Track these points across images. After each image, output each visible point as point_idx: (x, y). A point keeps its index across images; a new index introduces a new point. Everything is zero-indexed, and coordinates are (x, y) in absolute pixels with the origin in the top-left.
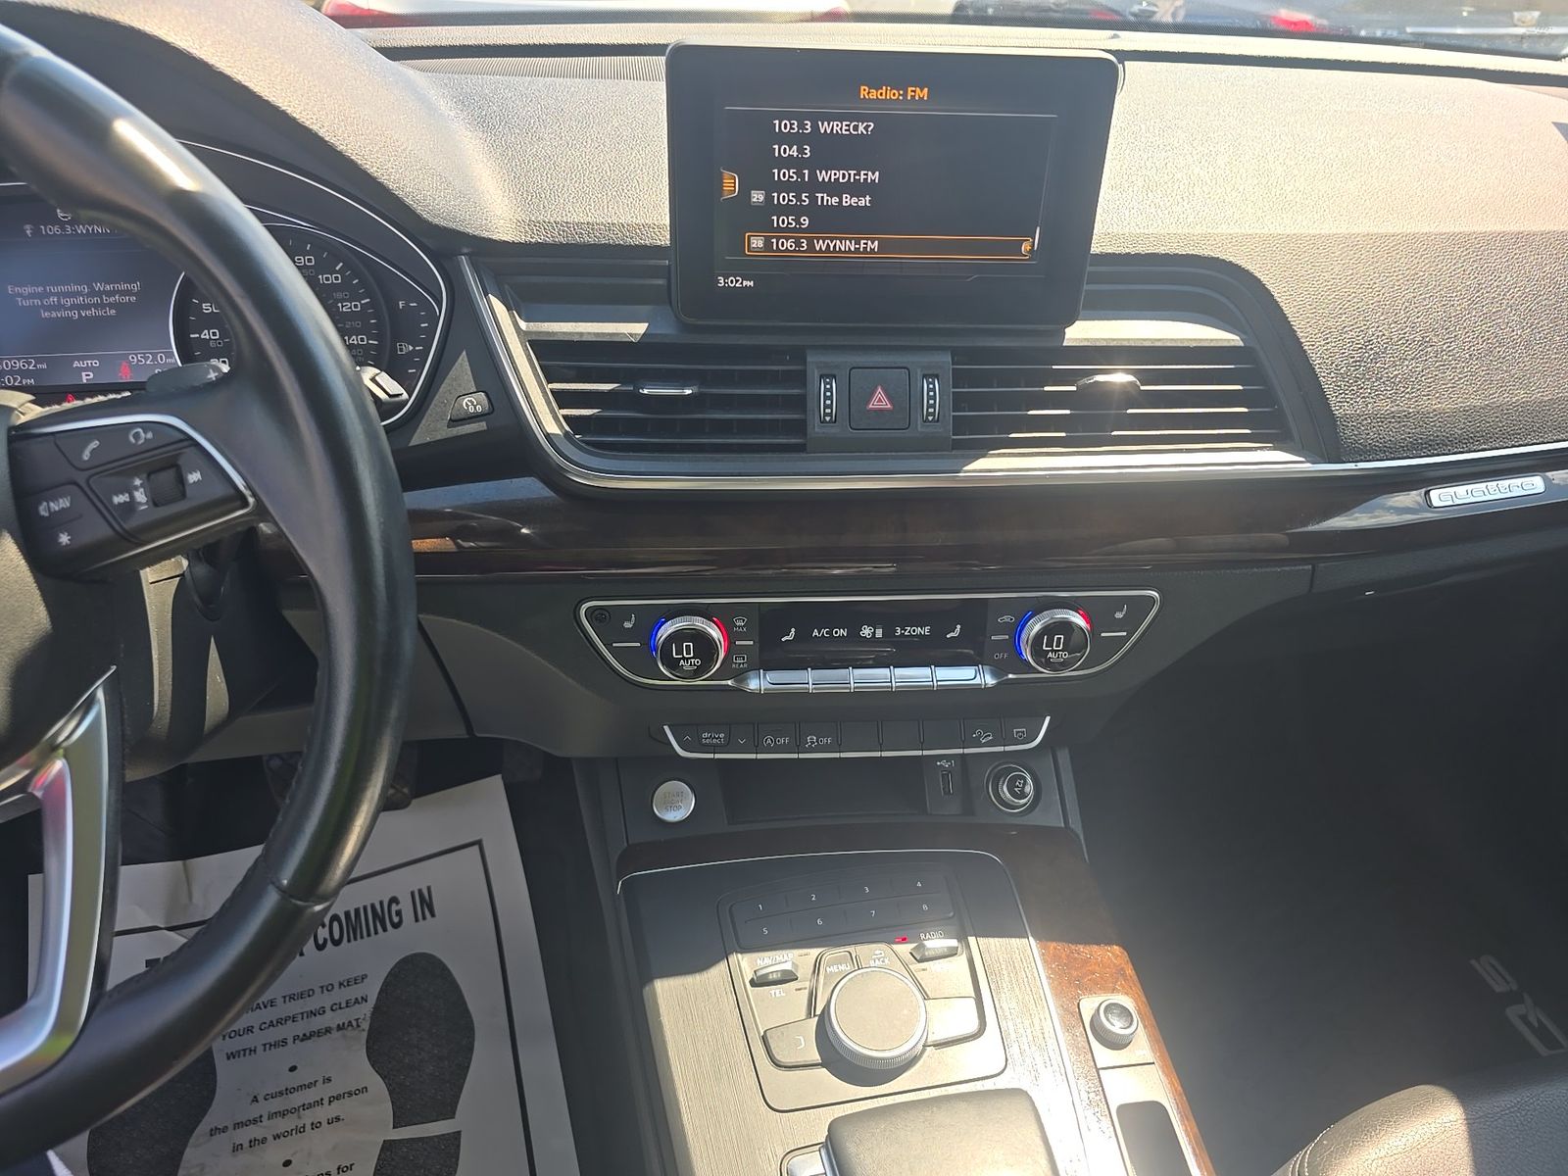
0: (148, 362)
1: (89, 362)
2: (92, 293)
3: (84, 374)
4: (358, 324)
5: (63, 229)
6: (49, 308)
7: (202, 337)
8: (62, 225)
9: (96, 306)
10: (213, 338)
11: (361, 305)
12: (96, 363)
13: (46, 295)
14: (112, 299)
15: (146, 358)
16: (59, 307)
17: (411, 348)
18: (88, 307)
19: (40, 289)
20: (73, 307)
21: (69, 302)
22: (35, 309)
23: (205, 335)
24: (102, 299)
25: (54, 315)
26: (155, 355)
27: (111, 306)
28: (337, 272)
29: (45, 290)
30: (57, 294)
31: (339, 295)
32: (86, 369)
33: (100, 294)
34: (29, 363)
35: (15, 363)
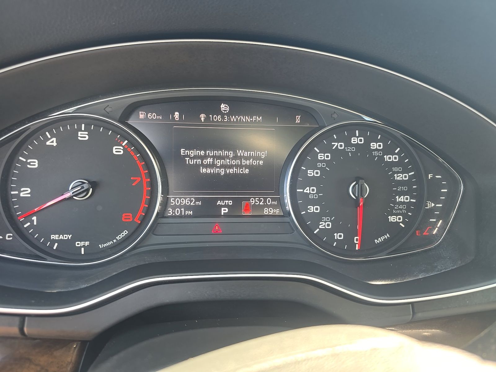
0: (261, 204)
1: (227, 201)
2: (236, 157)
3: (223, 209)
4: (405, 188)
5: (223, 118)
6: (207, 166)
7: (305, 191)
8: (223, 115)
9: (237, 166)
10: (311, 192)
11: (409, 176)
12: (230, 203)
13: (206, 157)
14: (248, 162)
15: (260, 201)
16: (212, 166)
17: (433, 205)
18: (231, 167)
19: (202, 153)
20: (222, 166)
21: (219, 163)
22: (197, 166)
23: (307, 190)
24: (241, 162)
25: (209, 171)
26: (265, 199)
27: (246, 167)
28: (396, 154)
29: (205, 154)
30: (214, 157)
31: (395, 169)
32: (225, 206)
33: (240, 158)
34: (191, 201)
35: (183, 201)
